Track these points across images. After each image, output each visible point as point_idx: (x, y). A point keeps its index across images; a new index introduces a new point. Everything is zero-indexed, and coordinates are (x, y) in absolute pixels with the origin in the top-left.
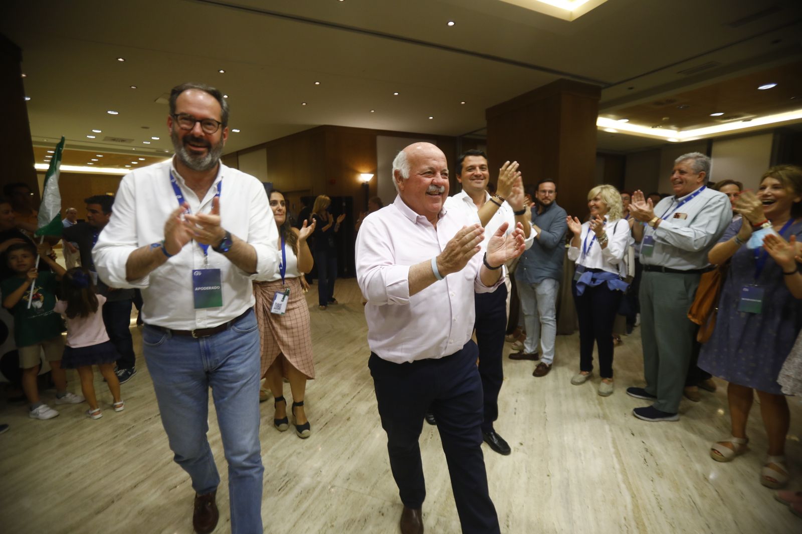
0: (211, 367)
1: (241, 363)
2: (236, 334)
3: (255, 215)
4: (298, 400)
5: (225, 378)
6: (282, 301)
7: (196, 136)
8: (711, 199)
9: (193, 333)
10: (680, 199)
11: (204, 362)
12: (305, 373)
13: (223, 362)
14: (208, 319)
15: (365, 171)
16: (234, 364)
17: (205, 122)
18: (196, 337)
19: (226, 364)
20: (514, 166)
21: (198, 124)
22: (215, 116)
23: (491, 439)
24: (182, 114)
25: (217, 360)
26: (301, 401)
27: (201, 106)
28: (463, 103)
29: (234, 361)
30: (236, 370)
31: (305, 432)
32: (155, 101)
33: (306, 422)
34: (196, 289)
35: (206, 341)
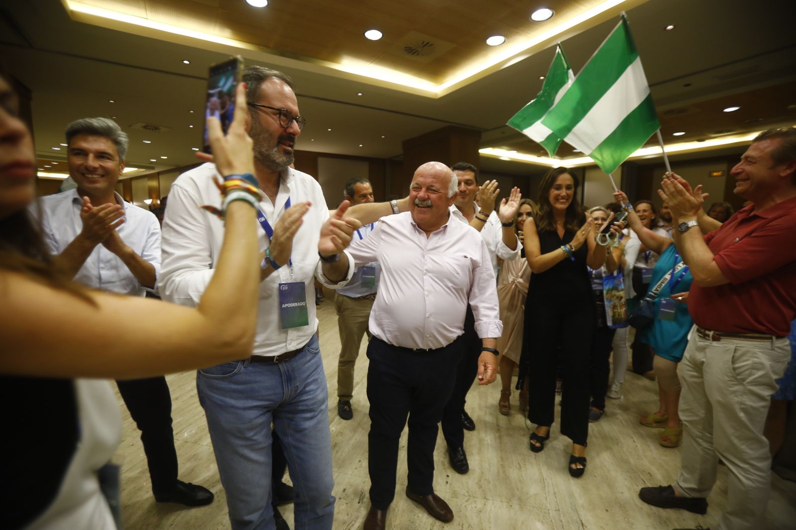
0: (291, 395)
2: (311, 356)
9: (275, 357)
13: (301, 388)
14: (297, 340)
18: (278, 363)
20: (494, 184)
28: (383, 137)
29: (312, 387)
30: (316, 396)
34: (282, 306)
35: (286, 365)
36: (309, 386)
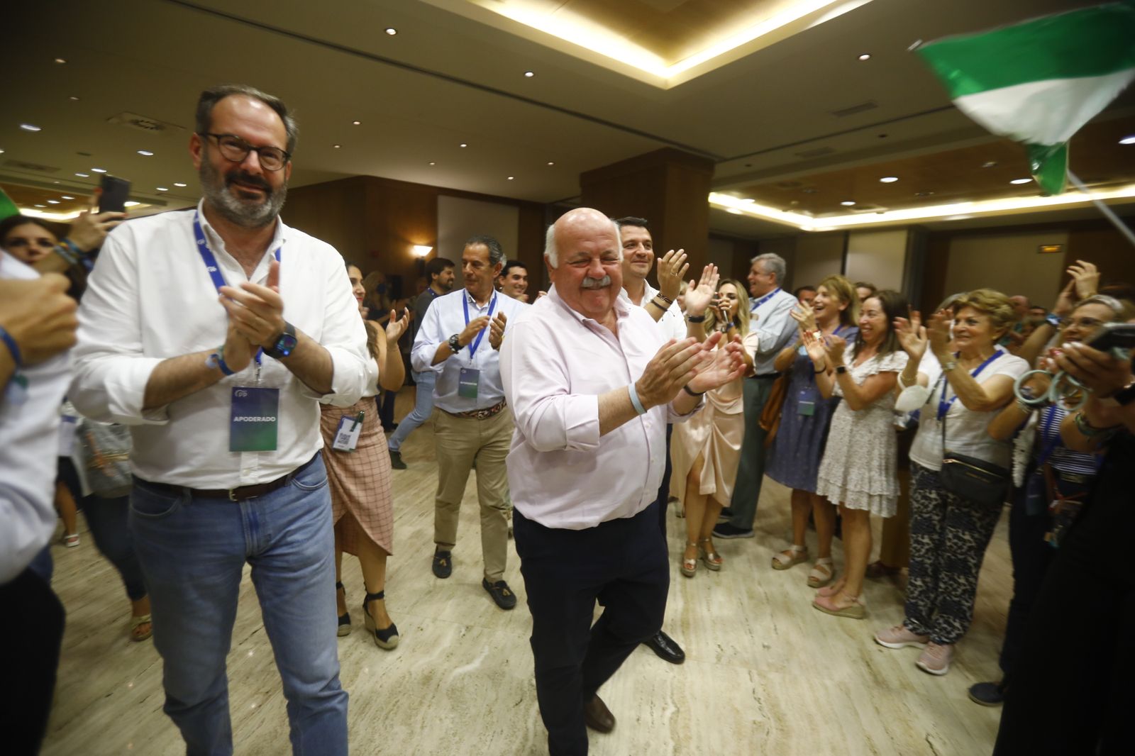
0: (258, 547)
1: (308, 539)
2: (299, 493)
3: (332, 304)
4: (377, 590)
5: (285, 565)
6: (352, 430)
7: (252, 173)
8: (780, 303)
9: (231, 493)
10: (757, 300)
11: (248, 539)
12: (383, 546)
13: (278, 537)
14: (259, 469)
15: (421, 242)
16: (298, 541)
17: (265, 151)
18: (235, 500)
19: (283, 542)
20: (680, 256)
21: (254, 155)
22: (280, 145)
23: (656, 641)
24: (227, 135)
25: (270, 535)
26: (381, 590)
27: (259, 125)
28: (551, 164)
30: (302, 550)
31: (392, 639)
32: (109, 119)
33: (390, 624)
34: (236, 419)
35: (251, 505)
36: (292, 535)
